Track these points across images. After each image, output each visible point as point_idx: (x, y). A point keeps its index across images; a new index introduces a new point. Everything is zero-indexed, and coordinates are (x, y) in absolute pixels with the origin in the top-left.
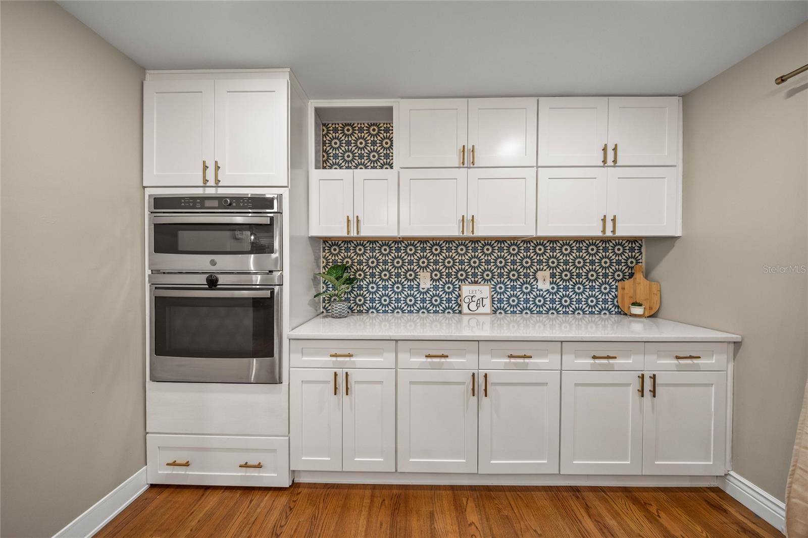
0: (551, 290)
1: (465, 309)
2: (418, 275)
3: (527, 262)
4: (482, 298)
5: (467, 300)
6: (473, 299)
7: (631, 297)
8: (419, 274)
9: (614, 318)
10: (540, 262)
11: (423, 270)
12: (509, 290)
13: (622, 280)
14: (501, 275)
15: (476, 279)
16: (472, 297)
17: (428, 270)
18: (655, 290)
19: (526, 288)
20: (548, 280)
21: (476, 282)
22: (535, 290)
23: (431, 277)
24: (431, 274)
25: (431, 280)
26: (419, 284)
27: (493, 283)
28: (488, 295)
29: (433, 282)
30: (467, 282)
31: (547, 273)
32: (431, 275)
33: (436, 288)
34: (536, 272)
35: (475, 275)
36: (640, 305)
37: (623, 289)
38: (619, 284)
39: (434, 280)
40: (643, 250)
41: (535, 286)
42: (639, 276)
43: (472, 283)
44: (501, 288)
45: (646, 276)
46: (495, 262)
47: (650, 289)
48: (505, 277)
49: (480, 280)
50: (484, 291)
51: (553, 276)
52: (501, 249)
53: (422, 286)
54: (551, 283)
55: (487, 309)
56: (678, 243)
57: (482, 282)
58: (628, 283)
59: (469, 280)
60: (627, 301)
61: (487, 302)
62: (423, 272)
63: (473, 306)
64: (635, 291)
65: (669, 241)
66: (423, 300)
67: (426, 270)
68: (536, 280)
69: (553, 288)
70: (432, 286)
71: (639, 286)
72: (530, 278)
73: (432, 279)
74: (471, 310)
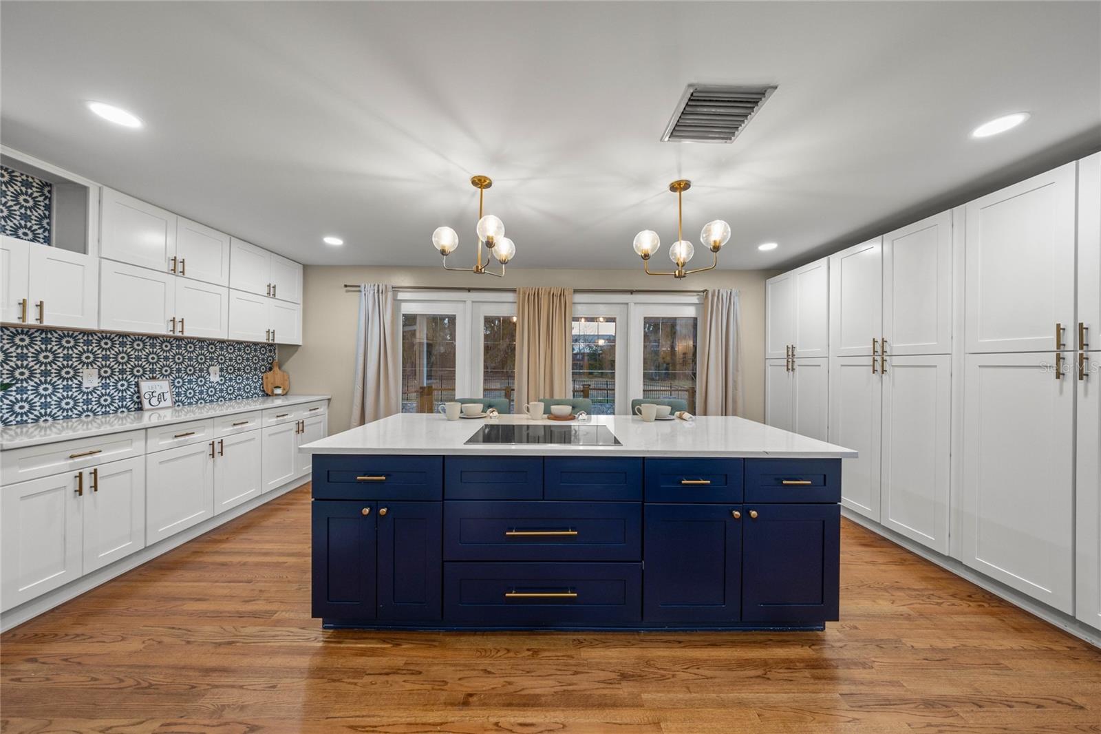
0: (220, 382)
1: (146, 405)
2: (79, 372)
3: (201, 359)
4: (163, 393)
5: (147, 396)
6: (154, 394)
7: (272, 384)
8: (81, 371)
9: (261, 399)
10: (212, 359)
11: (87, 366)
12: (186, 384)
13: (265, 372)
14: (179, 371)
15: (155, 375)
16: (153, 392)
17: (95, 366)
18: (286, 378)
19: (201, 381)
20: (218, 373)
21: (154, 378)
22: (208, 382)
23: (99, 374)
24: (99, 370)
25: (99, 378)
26: (81, 383)
27: (171, 378)
28: (169, 390)
29: (102, 380)
30: (144, 378)
31: (217, 368)
32: (99, 372)
33: (105, 386)
34: (209, 367)
35: (153, 371)
36: (280, 387)
37: (267, 378)
38: (264, 375)
39: (103, 377)
40: (276, 351)
41: (208, 379)
42: (276, 369)
43: (150, 379)
44: (179, 381)
45: (280, 368)
46: (174, 358)
47: (284, 376)
48: (183, 372)
49: (158, 376)
50: (163, 386)
51: (221, 370)
52: (179, 347)
53: (85, 384)
54: (220, 376)
55: (169, 403)
56: (300, 349)
57: (161, 378)
58: (270, 374)
59: (147, 376)
60: (270, 387)
61: (167, 396)
62: (88, 368)
63: (154, 401)
64: (274, 381)
65: (295, 347)
66: (87, 402)
67: (92, 366)
68: (209, 374)
69: (221, 380)
70: (100, 384)
71: (275, 376)
72: (203, 371)
73: (100, 376)
74: (151, 405)
